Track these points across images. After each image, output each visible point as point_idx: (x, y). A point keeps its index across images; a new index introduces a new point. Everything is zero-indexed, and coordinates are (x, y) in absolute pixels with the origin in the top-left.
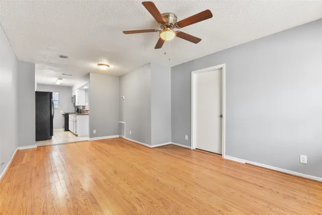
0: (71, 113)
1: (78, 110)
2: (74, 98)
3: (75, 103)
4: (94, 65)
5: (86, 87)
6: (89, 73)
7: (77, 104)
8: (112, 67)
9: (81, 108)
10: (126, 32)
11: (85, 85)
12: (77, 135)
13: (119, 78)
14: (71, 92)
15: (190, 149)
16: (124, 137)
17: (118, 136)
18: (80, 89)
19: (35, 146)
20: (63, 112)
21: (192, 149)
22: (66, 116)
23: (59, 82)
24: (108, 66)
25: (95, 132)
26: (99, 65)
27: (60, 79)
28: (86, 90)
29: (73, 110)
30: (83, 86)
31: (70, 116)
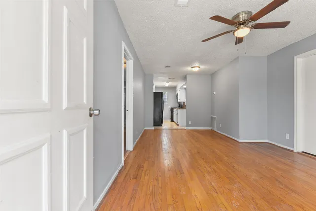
0: (175, 108)
1: (180, 106)
2: (177, 96)
3: (177, 100)
4: (189, 69)
5: (185, 87)
6: (186, 76)
7: (179, 101)
8: (202, 67)
9: (182, 103)
10: (204, 41)
11: (184, 85)
12: (178, 125)
13: (211, 76)
14: (176, 91)
15: (293, 151)
16: (216, 130)
17: (210, 129)
18: (181, 88)
19: (153, 129)
20: (170, 107)
21: (295, 151)
22: (172, 110)
23: (167, 85)
24: (200, 67)
25: (190, 123)
26: (192, 67)
27: (168, 82)
28: (185, 89)
29: (177, 105)
30: (183, 86)
31: (175, 110)
